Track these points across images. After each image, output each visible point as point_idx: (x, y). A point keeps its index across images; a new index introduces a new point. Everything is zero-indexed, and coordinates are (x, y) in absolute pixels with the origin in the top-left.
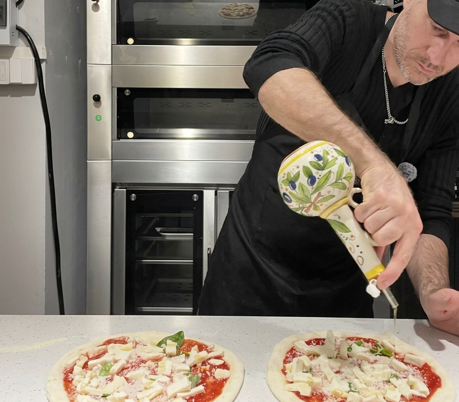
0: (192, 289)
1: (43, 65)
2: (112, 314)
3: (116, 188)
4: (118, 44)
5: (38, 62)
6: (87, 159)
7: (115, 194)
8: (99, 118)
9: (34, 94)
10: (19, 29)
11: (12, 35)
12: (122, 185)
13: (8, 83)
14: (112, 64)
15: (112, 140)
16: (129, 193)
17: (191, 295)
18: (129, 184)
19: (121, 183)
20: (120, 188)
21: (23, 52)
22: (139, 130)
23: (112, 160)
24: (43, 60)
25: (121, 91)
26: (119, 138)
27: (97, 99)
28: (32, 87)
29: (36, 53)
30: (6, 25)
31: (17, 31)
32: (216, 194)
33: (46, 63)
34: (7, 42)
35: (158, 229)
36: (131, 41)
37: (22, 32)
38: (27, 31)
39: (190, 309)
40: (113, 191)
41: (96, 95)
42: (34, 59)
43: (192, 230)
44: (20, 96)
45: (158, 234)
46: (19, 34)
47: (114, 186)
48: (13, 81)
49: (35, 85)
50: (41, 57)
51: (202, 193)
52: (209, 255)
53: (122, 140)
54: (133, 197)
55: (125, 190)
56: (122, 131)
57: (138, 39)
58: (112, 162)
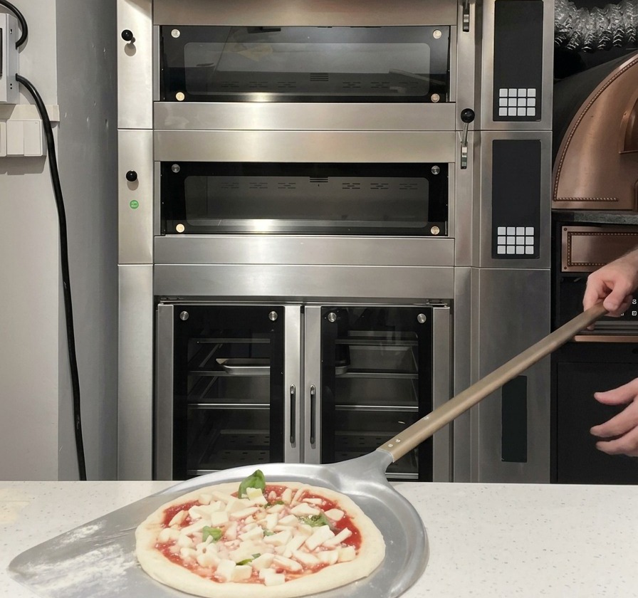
0: (268, 444)
1: (55, 130)
2: (154, 478)
3: (159, 303)
4: (161, 100)
5: (48, 126)
6: (118, 263)
7: (158, 311)
8: (135, 205)
9: (41, 171)
10: (19, 79)
11: (10, 87)
12: (167, 299)
13: (4, 155)
14: (153, 129)
15: (154, 236)
16: (178, 310)
17: (268, 453)
18: (178, 298)
20: (165, 303)
21: (25, 112)
22: (191, 222)
23: (153, 264)
24: (55, 123)
25: (166, 166)
26: (163, 233)
27: (132, 177)
28: (39, 160)
29: (42, 109)
30: (2, 75)
31: (18, 83)
32: (302, 310)
33: (59, 126)
34: (3, 98)
35: (220, 361)
36: (180, 96)
37: (23, 82)
38: (32, 83)
40: (155, 308)
41: (129, 172)
42: (41, 120)
43: (268, 361)
44: (22, 173)
45: (220, 368)
46: (20, 85)
47: (156, 300)
48: (11, 153)
49: (44, 157)
50: (51, 119)
51: (283, 309)
52: (293, 397)
53: (167, 236)
54: (184, 315)
55: (172, 305)
56: (169, 223)
57: (190, 93)
58: (154, 266)
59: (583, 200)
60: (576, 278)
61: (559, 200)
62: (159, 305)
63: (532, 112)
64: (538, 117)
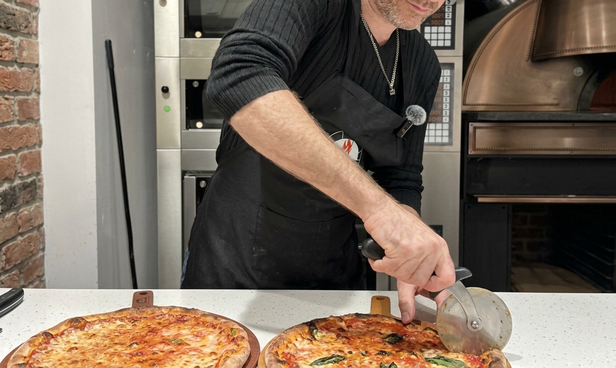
3: (185, 175)
4: (185, 37)
6: (156, 148)
7: (184, 181)
8: (168, 109)
12: (192, 173)
14: (180, 57)
15: (181, 130)
16: (198, 181)
18: (198, 172)
19: (191, 171)
20: (190, 176)
22: (207, 121)
23: (181, 149)
25: (189, 83)
26: (187, 128)
27: (165, 90)
36: (198, 34)
40: (183, 179)
41: (163, 88)
47: (184, 173)
53: (190, 130)
54: (203, 184)
55: (194, 177)
56: (191, 122)
58: (181, 151)
59: (485, 105)
60: (479, 158)
61: (468, 105)
62: (185, 177)
63: (448, 43)
64: (452, 47)
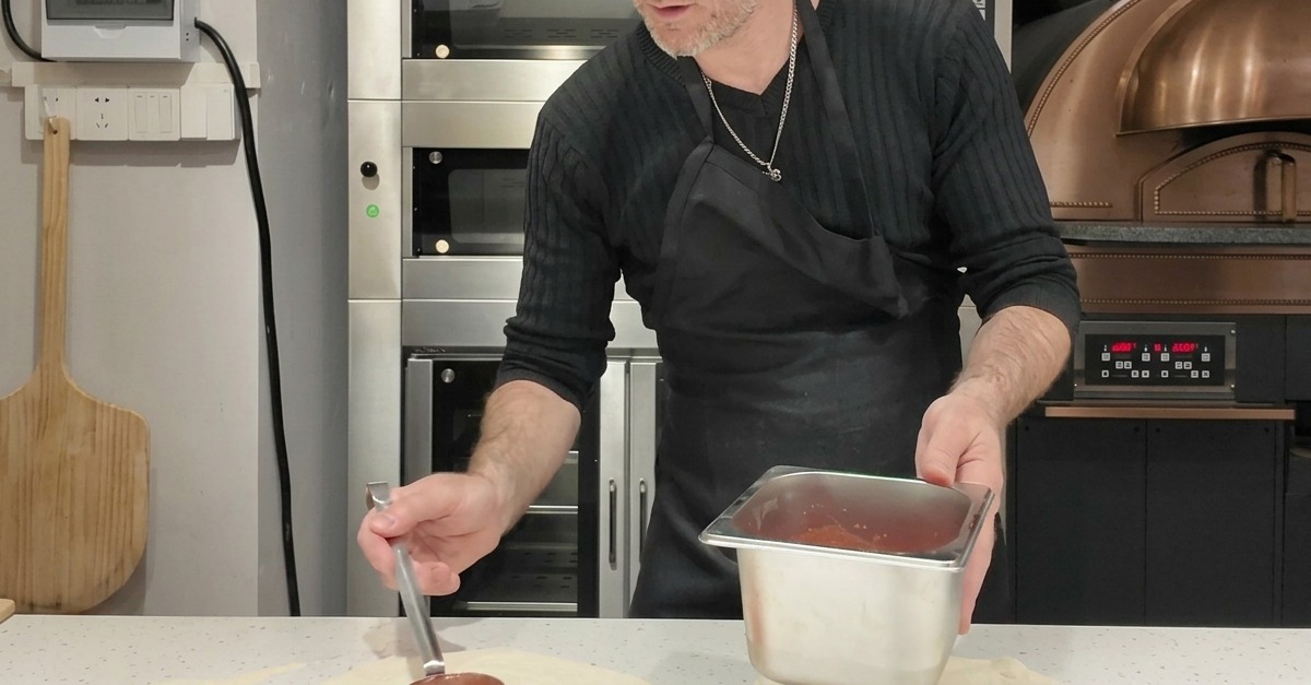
0: (576, 565)
1: (253, 102)
3: (410, 357)
4: (414, 57)
5: (242, 94)
6: (346, 297)
7: (408, 369)
8: (373, 211)
9: (232, 162)
10: (199, 25)
11: (185, 40)
12: (424, 351)
13: (177, 138)
14: (402, 100)
15: (402, 258)
16: (438, 368)
17: (575, 579)
18: (439, 349)
19: (422, 348)
20: (419, 357)
21: (208, 73)
22: (460, 238)
23: (402, 299)
24: (253, 90)
25: (421, 155)
26: (417, 254)
27: (369, 170)
28: (229, 146)
29: (235, 71)
30: (172, 19)
31: (197, 31)
32: (627, 370)
33: (260, 96)
34: (174, 53)
36: (442, 51)
37: (206, 31)
38: (218, 31)
39: (573, 606)
40: (404, 363)
41: (367, 164)
42: (233, 86)
44: (203, 164)
46: (201, 35)
47: (406, 352)
48: (187, 134)
49: (236, 142)
50: (248, 85)
52: (613, 496)
53: (423, 259)
54: (448, 376)
55: (430, 361)
56: (424, 237)
57: (459, 47)
58: (402, 303)
62: (410, 360)
